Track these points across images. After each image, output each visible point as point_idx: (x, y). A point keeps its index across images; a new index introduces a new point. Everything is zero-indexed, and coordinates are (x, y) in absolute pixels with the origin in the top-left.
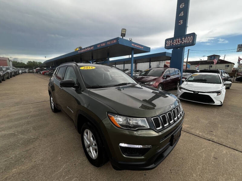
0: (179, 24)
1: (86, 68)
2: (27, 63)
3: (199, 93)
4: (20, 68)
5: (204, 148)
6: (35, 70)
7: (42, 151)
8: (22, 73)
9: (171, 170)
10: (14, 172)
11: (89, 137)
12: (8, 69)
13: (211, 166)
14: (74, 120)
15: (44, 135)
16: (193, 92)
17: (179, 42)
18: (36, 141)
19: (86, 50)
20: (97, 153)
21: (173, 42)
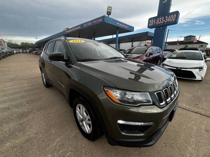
0: (164, 2)
1: (75, 41)
2: (21, 44)
3: (182, 69)
4: (15, 49)
5: (194, 121)
6: (28, 50)
7: (35, 125)
8: (17, 53)
9: (165, 143)
10: (8, 146)
11: (81, 112)
12: (3, 49)
13: (205, 139)
14: (65, 94)
15: (38, 109)
16: (176, 69)
17: (162, 21)
18: (30, 115)
19: (73, 29)
20: (91, 128)
21: (156, 21)
